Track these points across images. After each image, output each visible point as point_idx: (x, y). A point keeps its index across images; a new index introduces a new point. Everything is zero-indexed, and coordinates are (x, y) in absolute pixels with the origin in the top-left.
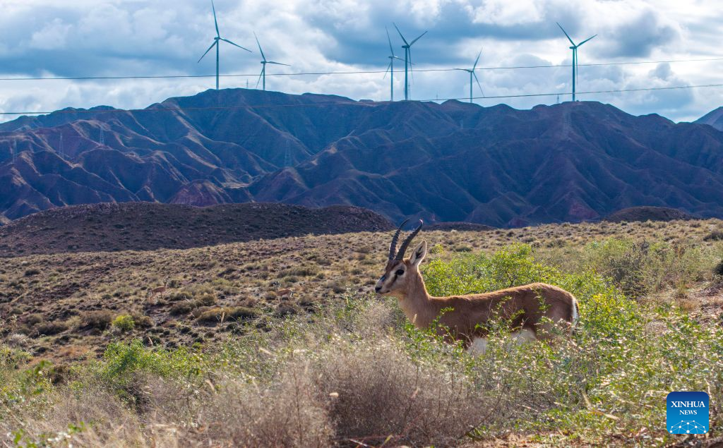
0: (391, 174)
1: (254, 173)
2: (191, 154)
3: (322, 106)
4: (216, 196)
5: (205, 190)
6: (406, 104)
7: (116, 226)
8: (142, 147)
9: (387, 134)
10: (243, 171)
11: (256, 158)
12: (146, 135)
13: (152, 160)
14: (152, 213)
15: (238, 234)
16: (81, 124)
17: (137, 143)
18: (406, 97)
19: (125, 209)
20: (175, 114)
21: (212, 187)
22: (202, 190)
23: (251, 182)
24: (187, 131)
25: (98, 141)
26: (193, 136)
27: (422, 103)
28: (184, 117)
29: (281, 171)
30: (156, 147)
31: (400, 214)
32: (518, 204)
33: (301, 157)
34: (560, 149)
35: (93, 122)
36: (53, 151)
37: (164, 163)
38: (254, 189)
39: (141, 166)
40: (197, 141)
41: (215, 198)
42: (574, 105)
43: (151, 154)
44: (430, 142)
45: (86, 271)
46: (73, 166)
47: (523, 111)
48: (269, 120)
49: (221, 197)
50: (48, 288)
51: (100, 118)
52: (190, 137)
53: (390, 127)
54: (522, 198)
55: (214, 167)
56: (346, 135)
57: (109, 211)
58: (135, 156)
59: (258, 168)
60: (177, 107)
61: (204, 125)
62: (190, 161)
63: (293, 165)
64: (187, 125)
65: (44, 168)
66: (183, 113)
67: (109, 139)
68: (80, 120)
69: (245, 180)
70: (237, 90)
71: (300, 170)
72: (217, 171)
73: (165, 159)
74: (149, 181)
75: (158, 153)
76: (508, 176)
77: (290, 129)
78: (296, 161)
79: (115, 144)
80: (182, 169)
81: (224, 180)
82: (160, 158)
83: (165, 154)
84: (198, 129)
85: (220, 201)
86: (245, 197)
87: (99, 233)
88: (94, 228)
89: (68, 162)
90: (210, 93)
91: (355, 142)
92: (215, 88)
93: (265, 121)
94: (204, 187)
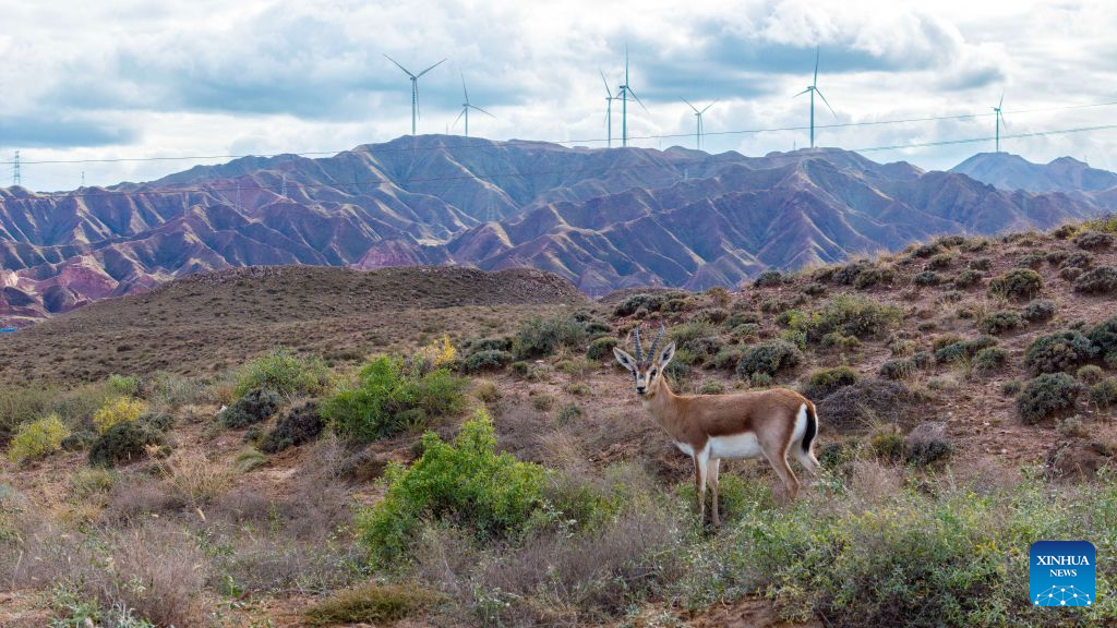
0: (605, 230)
1: (454, 228)
2: (384, 208)
3: (530, 154)
4: (411, 254)
5: (398, 248)
6: (623, 151)
7: (268, 291)
8: (329, 200)
9: (603, 185)
10: (441, 226)
11: (456, 212)
12: (332, 186)
13: (339, 214)
14: (309, 277)
15: (404, 300)
16: (261, 175)
17: (323, 194)
18: (624, 142)
19: (279, 273)
20: (367, 163)
21: (405, 245)
22: (395, 248)
23: (450, 239)
24: (379, 182)
25: (280, 193)
26: (388, 187)
27: (642, 150)
28: (377, 167)
29: (483, 226)
30: (344, 200)
31: (616, 274)
32: (747, 263)
33: (506, 210)
34: (796, 201)
35: (273, 172)
36: (230, 205)
37: (353, 218)
38: (454, 247)
39: (327, 221)
40: (390, 193)
41: (409, 256)
42: (812, 151)
43: (340, 208)
44: (650, 194)
45: (179, 347)
46: (252, 221)
47: (755, 159)
48: (471, 169)
49: (416, 257)
50: (136, 365)
51: (283, 168)
52: (382, 188)
53: (606, 177)
54: (752, 257)
55: (410, 222)
56: (556, 185)
57: (262, 275)
58: (323, 210)
59: (458, 223)
60: (369, 155)
61: (398, 175)
62: (382, 216)
63: (497, 220)
64: (380, 175)
65: (219, 224)
66: (375, 161)
67: (293, 191)
68: (260, 170)
69: (444, 236)
70: (436, 136)
71: (505, 226)
72: (414, 226)
73: (354, 213)
74: (335, 237)
75: (347, 206)
76: (736, 231)
77: (494, 178)
78: (501, 216)
79: (299, 197)
80: (373, 225)
81: (419, 236)
82: (349, 213)
83: (354, 208)
84: (392, 180)
85: (415, 261)
86: (443, 256)
87: (250, 298)
88: (244, 293)
89: (244, 216)
90: (406, 139)
91: (567, 193)
92: (411, 134)
93: (466, 170)
94: (397, 244)
